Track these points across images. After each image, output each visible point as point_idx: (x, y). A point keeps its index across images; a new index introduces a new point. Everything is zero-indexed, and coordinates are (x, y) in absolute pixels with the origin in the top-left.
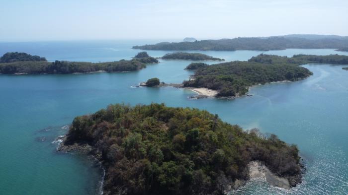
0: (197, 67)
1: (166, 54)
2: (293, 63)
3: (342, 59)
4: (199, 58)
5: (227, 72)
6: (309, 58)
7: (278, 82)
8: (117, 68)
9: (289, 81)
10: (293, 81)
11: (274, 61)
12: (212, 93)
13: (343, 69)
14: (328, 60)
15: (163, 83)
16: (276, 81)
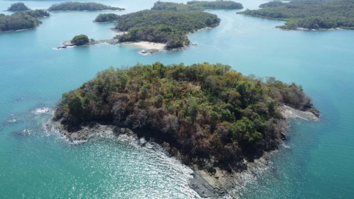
0: (108, 18)
1: (53, 5)
2: (194, 10)
3: (230, 4)
4: (96, 8)
5: (154, 23)
6: (203, 4)
7: (202, 29)
8: (6, 25)
9: (210, 28)
10: (213, 27)
11: (178, 8)
12: (160, 46)
13: (237, 13)
14: (219, 5)
15: (92, 40)
16: (200, 28)
